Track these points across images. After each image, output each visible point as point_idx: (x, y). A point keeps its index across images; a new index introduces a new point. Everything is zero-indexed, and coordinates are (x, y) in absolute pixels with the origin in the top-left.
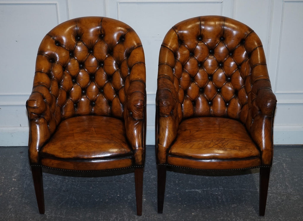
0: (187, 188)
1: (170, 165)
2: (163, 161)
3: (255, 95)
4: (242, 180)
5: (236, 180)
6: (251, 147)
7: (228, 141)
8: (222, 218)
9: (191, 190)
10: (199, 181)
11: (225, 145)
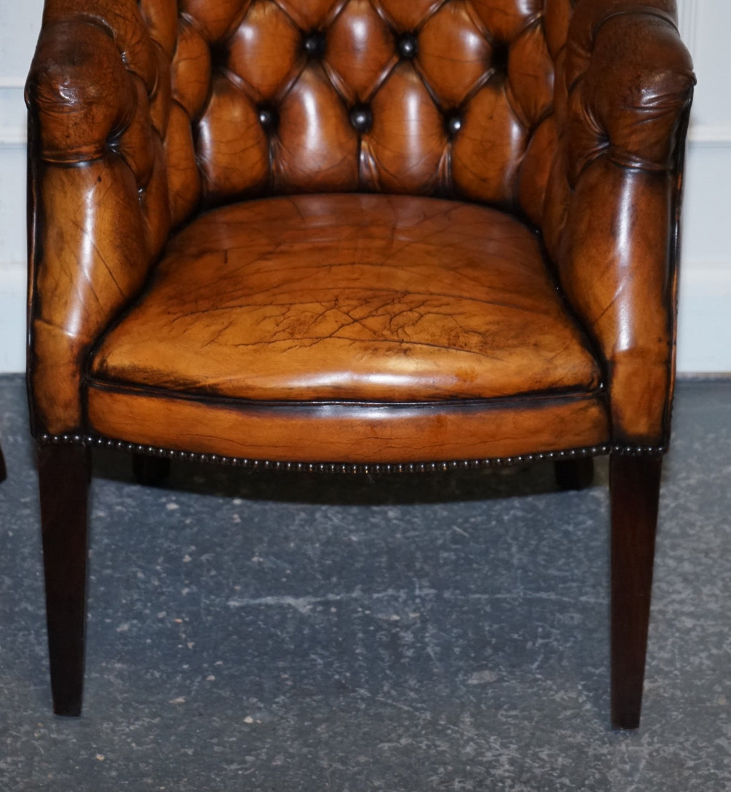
0: (238, 588)
1: (105, 439)
2: (64, 414)
3: (582, 52)
4: (546, 550)
5: (514, 549)
6: (548, 339)
7: (423, 303)
8: (404, 741)
9: (258, 601)
10: (310, 553)
11: (403, 327)
